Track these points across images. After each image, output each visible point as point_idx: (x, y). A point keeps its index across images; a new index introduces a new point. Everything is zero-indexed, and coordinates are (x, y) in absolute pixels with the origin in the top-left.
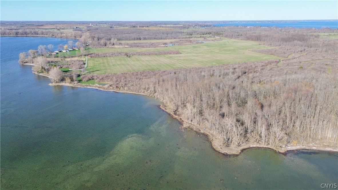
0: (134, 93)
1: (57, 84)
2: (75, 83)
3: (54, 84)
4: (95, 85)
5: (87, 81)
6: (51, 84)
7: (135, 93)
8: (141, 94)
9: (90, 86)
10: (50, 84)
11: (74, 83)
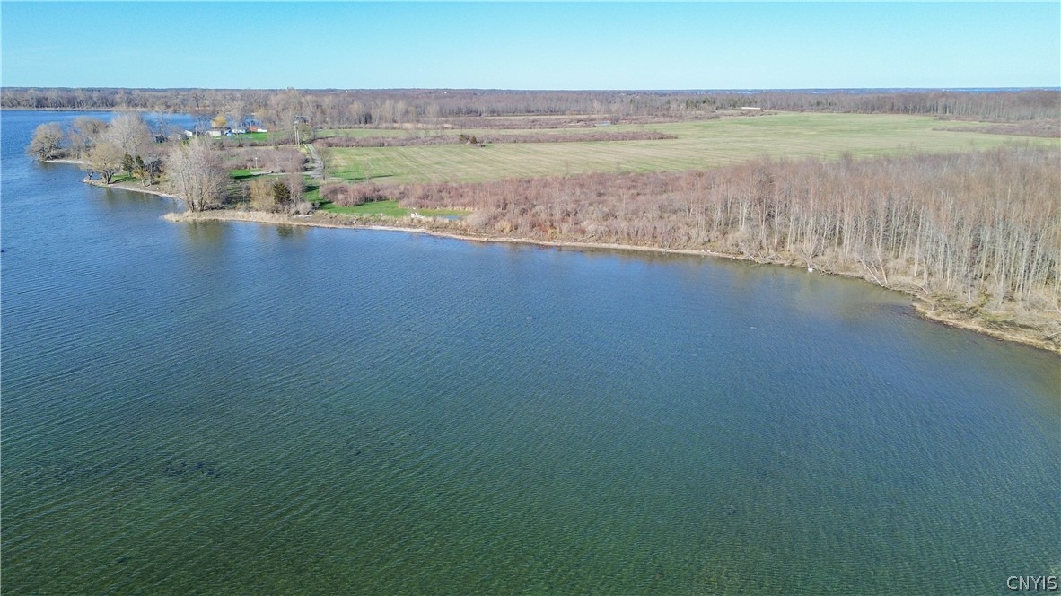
0: (646, 248)
1: (207, 216)
2: (298, 213)
3: (189, 216)
4: (405, 219)
5: (356, 205)
6: (173, 214)
7: (656, 249)
8: (695, 252)
9: (385, 223)
10: (171, 217)
11: (292, 211)
